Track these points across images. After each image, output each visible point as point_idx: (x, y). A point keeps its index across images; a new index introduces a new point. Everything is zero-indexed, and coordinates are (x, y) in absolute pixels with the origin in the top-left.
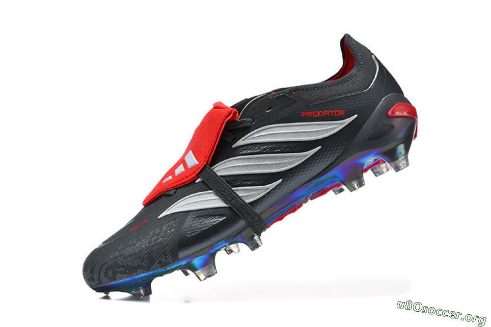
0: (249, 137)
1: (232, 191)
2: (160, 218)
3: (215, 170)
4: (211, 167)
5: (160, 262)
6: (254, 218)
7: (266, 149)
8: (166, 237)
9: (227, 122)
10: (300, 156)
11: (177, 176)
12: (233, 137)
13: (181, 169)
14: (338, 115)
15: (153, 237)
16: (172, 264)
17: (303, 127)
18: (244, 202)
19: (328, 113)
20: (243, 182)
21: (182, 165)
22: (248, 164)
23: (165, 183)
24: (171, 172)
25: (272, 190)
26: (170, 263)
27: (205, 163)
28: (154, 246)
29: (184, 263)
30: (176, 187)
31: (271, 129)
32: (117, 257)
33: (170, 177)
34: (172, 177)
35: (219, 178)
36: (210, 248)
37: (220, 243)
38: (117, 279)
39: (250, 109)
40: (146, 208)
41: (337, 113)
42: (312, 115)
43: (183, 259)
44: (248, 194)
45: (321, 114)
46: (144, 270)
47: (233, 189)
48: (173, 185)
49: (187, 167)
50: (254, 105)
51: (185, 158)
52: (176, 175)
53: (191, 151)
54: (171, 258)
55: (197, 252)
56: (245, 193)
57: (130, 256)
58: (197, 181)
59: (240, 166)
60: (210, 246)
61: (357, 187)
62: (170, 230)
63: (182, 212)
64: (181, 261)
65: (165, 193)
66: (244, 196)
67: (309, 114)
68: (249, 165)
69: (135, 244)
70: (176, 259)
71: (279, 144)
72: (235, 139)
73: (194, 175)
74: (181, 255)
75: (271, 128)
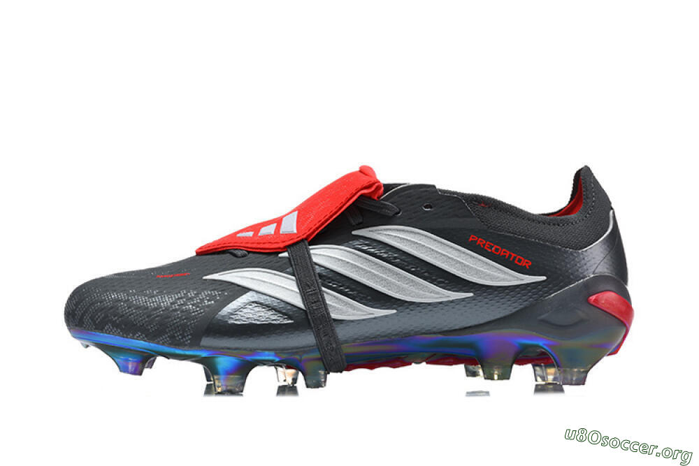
0: (381, 230)
1: (321, 290)
2: (206, 280)
3: (312, 252)
4: (310, 245)
5: (172, 337)
6: (331, 344)
7: (395, 258)
8: (198, 307)
9: (362, 195)
10: (438, 293)
11: (260, 237)
12: (361, 221)
13: (270, 230)
14: (520, 264)
15: (181, 298)
16: (186, 348)
17: (463, 255)
18: (328, 314)
19: (507, 255)
20: (341, 286)
21: (275, 225)
22: (362, 266)
23: (239, 237)
24: (256, 228)
25: (375, 318)
26: (186, 345)
27: (305, 236)
28: (175, 310)
29: (204, 354)
30: (249, 250)
31: (417, 236)
32: (121, 301)
33: (251, 234)
34: (254, 235)
35: (311, 265)
36: (250, 353)
37: (267, 352)
38: (104, 331)
39: (403, 194)
40: (197, 258)
41: (519, 261)
42: (484, 245)
43: (206, 348)
44: (340, 307)
45: (496, 250)
46: (146, 336)
47: (323, 289)
48: (247, 245)
49: (279, 231)
50: (411, 191)
51: (284, 219)
52: (259, 234)
53: (296, 212)
54: (190, 339)
55: (229, 349)
56: (336, 303)
57: (138, 308)
58: (280, 255)
59: (348, 263)
60: (251, 350)
61: (496, 377)
62: (208, 301)
63: (239, 286)
64: (202, 350)
65: (232, 251)
66: (333, 307)
67: (481, 241)
68: (362, 268)
69: (153, 296)
70: (195, 343)
71: (417, 261)
72: (361, 223)
73: (282, 245)
74: (206, 341)
75: (418, 233)
